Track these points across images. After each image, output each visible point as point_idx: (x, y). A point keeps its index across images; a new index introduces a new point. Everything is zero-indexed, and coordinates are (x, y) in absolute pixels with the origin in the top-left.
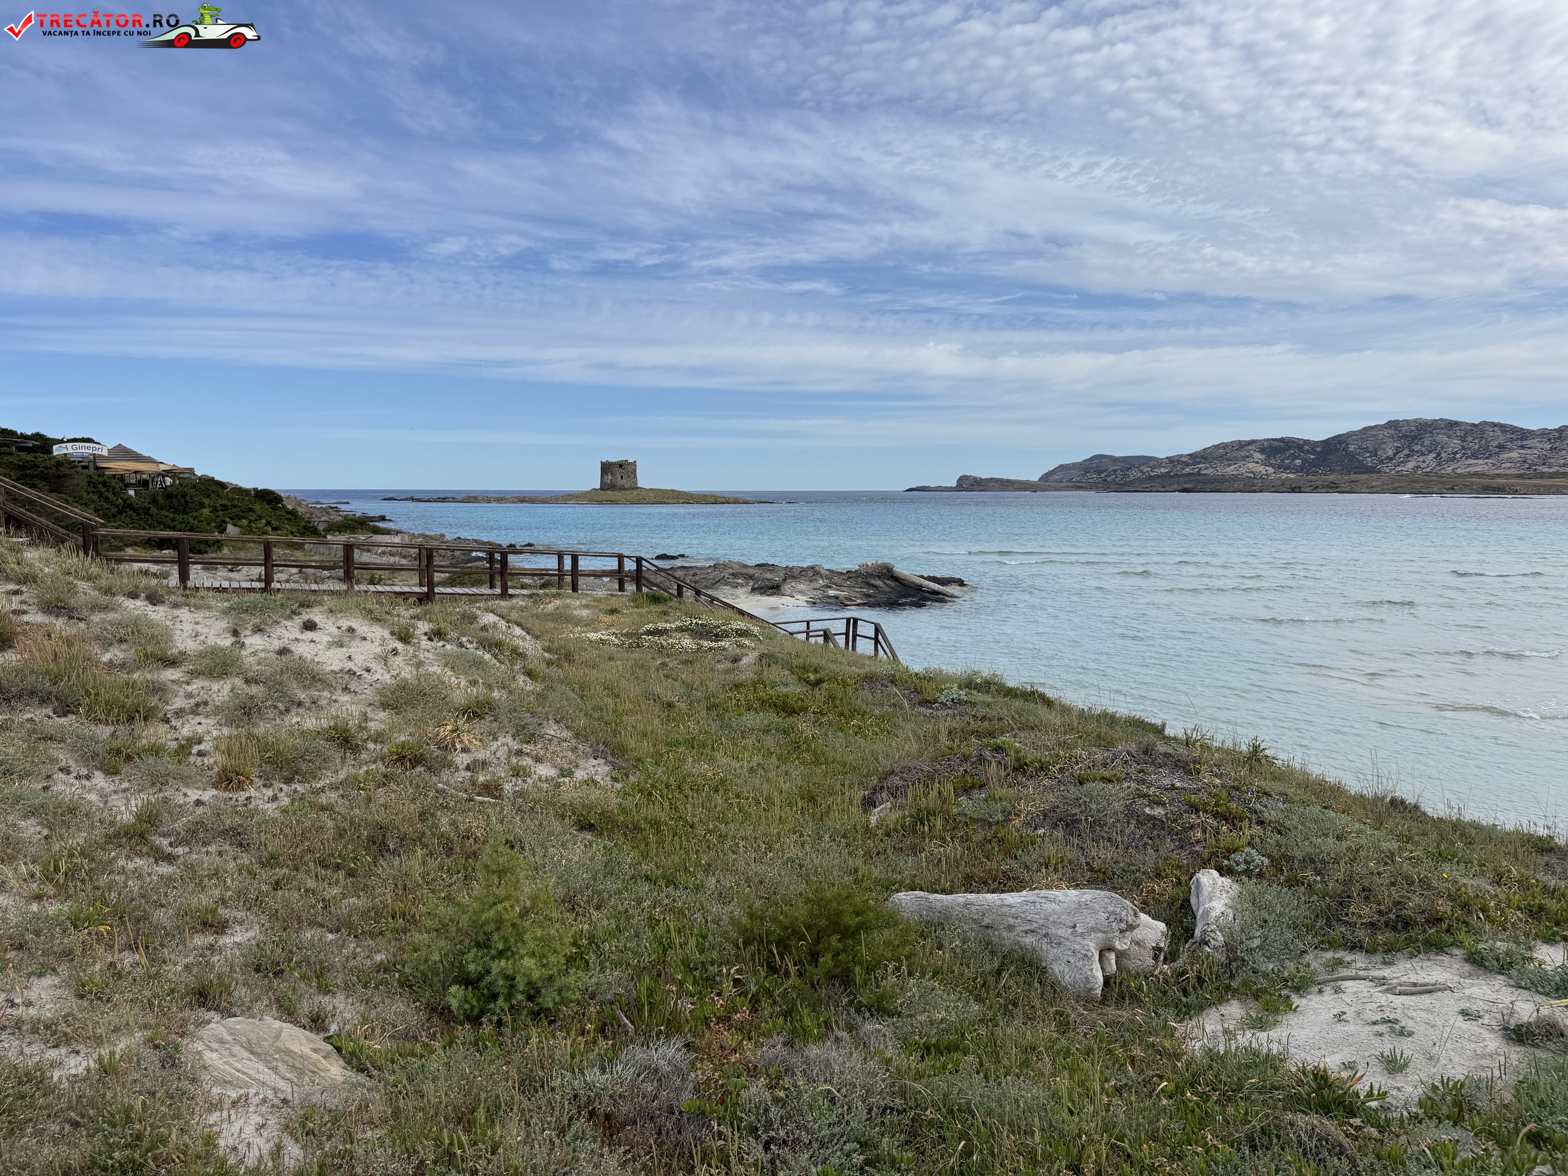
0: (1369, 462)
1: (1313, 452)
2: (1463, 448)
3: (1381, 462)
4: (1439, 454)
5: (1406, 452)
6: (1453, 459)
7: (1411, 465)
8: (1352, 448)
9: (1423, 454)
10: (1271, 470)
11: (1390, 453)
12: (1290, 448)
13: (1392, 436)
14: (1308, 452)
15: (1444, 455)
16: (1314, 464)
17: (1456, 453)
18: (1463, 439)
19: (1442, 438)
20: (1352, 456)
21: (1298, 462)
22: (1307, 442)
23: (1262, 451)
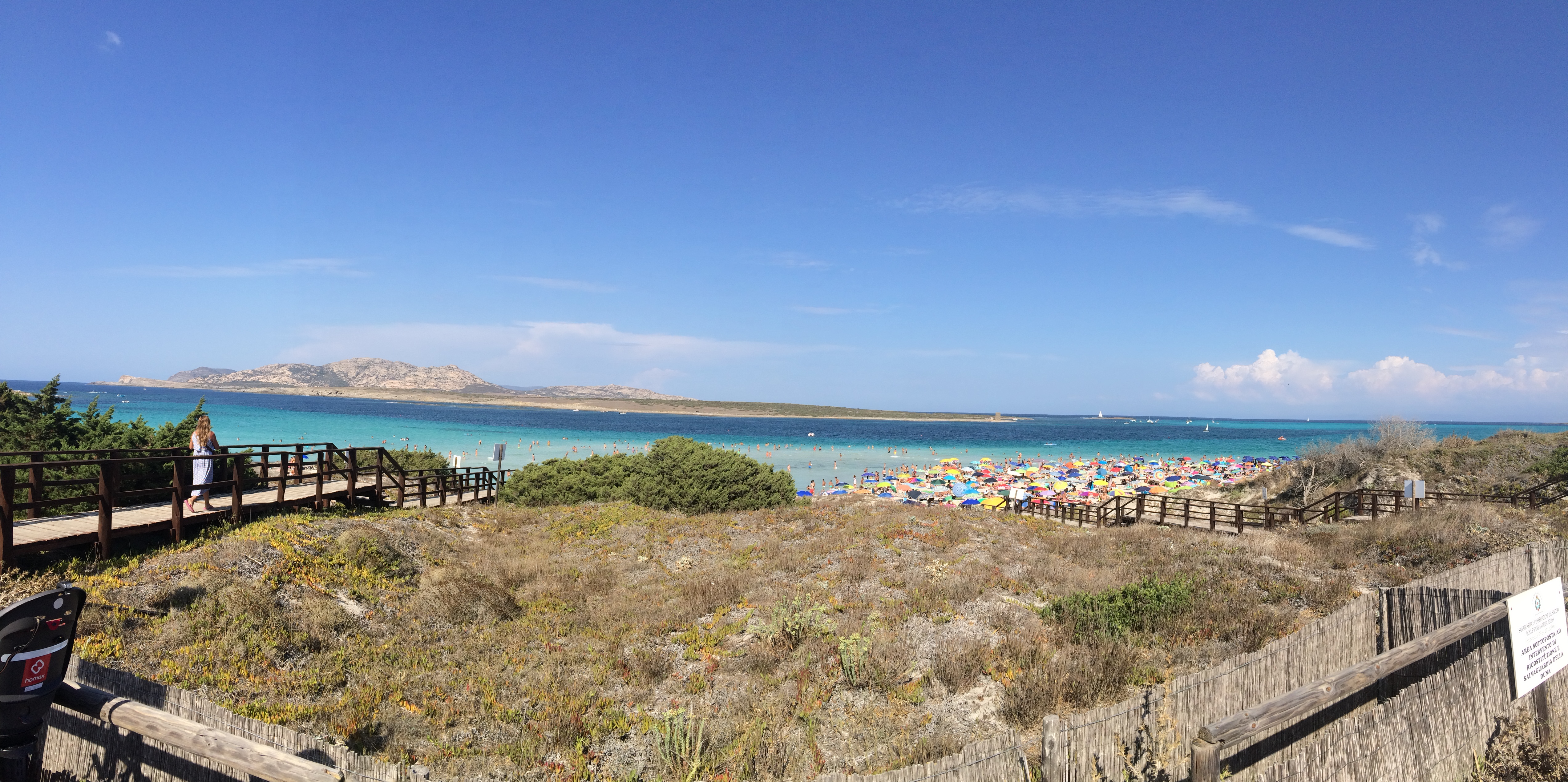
0: (344, 379)
1: (315, 372)
2: (388, 374)
3: (350, 380)
4: (377, 376)
5: (362, 374)
6: (383, 379)
7: (364, 382)
8: (335, 371)
9: (370, 376)
10: (295, 380)
11: (354, 375)
12: (304, 370)
13: (355, 366)
14: (313, 372)
15: (380, 377)
16: (316, 378)
17: (385, 376)
18: (388, 369)
19: (377, 368)
20: (335, 375)
21: (308, 377)
22: (312, 366)
23: (290, 370)
